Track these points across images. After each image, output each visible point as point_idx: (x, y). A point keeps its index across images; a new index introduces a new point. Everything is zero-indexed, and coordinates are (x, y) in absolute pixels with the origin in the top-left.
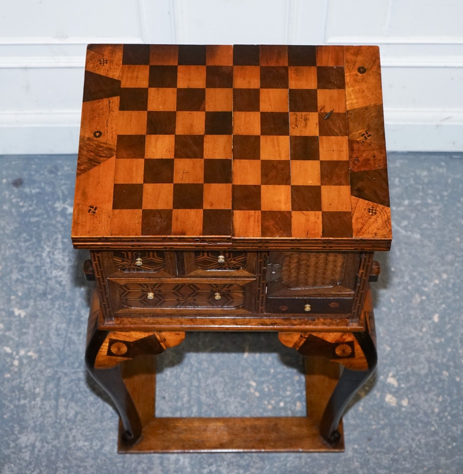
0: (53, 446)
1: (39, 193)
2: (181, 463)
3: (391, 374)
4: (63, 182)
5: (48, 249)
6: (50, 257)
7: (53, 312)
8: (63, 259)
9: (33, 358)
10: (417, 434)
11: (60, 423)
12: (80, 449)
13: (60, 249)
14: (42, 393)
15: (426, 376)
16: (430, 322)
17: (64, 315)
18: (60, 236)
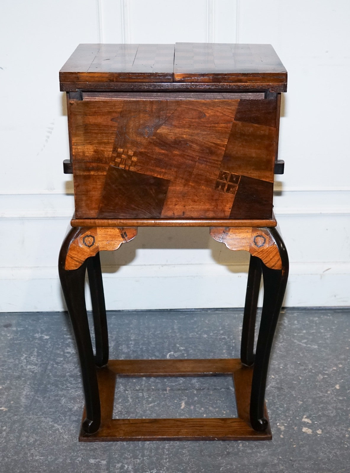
0: (12, 460)
1: (24, 330)
2: (125, 468)
3: (305, 417)
4: (42, 325)
5: (25, 356)
6: (26, 359)
7: (25, 387)
8: (37, 360)
9: (4, 411)
10: (333, 449)
11: (21, 446)
12: (37, 461)
13: (35, 355)
14: (8, 430)
15: (335, 417)
16: (333, 388)
17: (33, 388)
18: (36, 350)
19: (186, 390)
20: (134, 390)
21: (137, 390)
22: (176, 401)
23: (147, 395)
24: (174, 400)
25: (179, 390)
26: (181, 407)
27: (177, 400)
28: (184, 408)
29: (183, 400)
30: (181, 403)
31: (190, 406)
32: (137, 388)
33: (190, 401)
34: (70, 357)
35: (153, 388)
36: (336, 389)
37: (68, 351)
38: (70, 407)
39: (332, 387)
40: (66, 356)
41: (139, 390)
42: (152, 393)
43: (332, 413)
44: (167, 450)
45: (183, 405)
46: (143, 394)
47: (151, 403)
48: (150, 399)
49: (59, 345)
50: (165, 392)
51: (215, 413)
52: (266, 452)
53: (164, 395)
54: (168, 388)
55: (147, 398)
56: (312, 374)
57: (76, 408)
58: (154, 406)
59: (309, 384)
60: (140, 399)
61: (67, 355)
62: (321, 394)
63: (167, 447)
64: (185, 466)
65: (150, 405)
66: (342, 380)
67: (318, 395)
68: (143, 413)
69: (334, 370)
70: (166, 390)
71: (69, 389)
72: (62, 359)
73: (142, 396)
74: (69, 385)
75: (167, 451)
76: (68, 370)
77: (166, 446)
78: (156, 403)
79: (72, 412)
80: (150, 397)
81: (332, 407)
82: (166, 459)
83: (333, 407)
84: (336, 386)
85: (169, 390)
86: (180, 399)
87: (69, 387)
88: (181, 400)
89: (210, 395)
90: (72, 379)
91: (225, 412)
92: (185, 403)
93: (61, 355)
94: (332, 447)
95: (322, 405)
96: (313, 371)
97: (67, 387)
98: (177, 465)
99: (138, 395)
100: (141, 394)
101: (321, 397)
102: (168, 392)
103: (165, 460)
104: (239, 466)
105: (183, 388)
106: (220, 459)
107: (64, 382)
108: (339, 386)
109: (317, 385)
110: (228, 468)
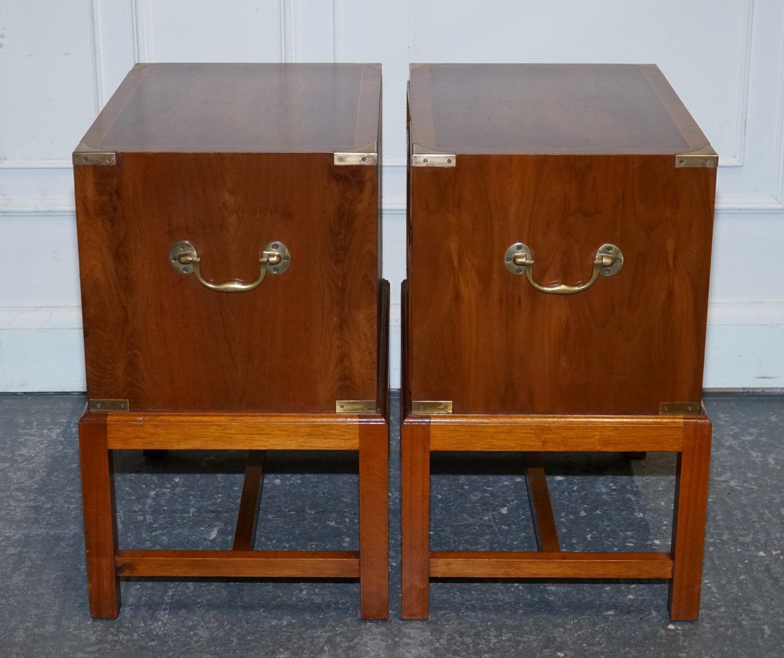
19: (226, 512)
20: (129, 511)
21: (136, 512)
22: (202, 529)
23: (152, 519)
24: (200, 527)
25: (213, 512)
26: (210, 537)
27: (206, 527)
28: (215, 538)
29: (216, 526)
30: (211, 531)
31: (227, 536)
32: (136, 509)
33: (229, 528)
34: (21, 462)
35: (166, 508)
36: (500, 513)
37: (21, 452)
38: (7, 535)
39: (494, 511)
40: (17, 460)
41: (140, 511)
42: (161, 516)
43: (483, 548)
44: (170, 597)
45: (214, 534)
46: (145, 518)
47: (156, 531)
48: (155, 525)
49: (6, 443)
50: (186, 515)
51: (270, 547)
52: (348, 602)
53: (184, 518)
54: (192, 510)
55: (151, 524)
56: (463, 491)
57: (18, 536)
58: (162, 534)
59: (453, 506)
60: (137, 524)
61: (18, 458)
62: (471, 521)
63: (170, 593)
64: (196, 620)
65: (154, 534)
66: (516, 501)
67: (466, 522)
68: (137, 544)
69: (506, 486)
70: (188, 512)
71: (12, 508)
72: (7, 465)
73: (142, 520)
74: (12, 503)
75: (169, 599)
76: (15, 481)
77: (168, 592)
78: (165, 531)
79: (11, 542)
80: (155, 521)
81: (485, 539)
82: (165, 610)
83: (487, 540)
84: (502, 510)
85: (194, 512)
86: (209, 526)
87: (12, 506)
88: (211, 527)
89: (268, 519)
90: (19, 494)
91: (288, 545)
92: (218, 532)
93: (8, 459)
94: (469, 597)
95: (466, 537)
96: (466, 487)
97: (9, 506)
98: (183, 618)
99: (136, 519)
100: (142, 517)
101: (471, 525)
102: (191, 515)
103: (162, 612)
104: (293, 621)
105: (219, 509)
106: (261, 611)
107: (6, 499)
108: (508, 509)
109: (467, 508)
110: (274, 623)
